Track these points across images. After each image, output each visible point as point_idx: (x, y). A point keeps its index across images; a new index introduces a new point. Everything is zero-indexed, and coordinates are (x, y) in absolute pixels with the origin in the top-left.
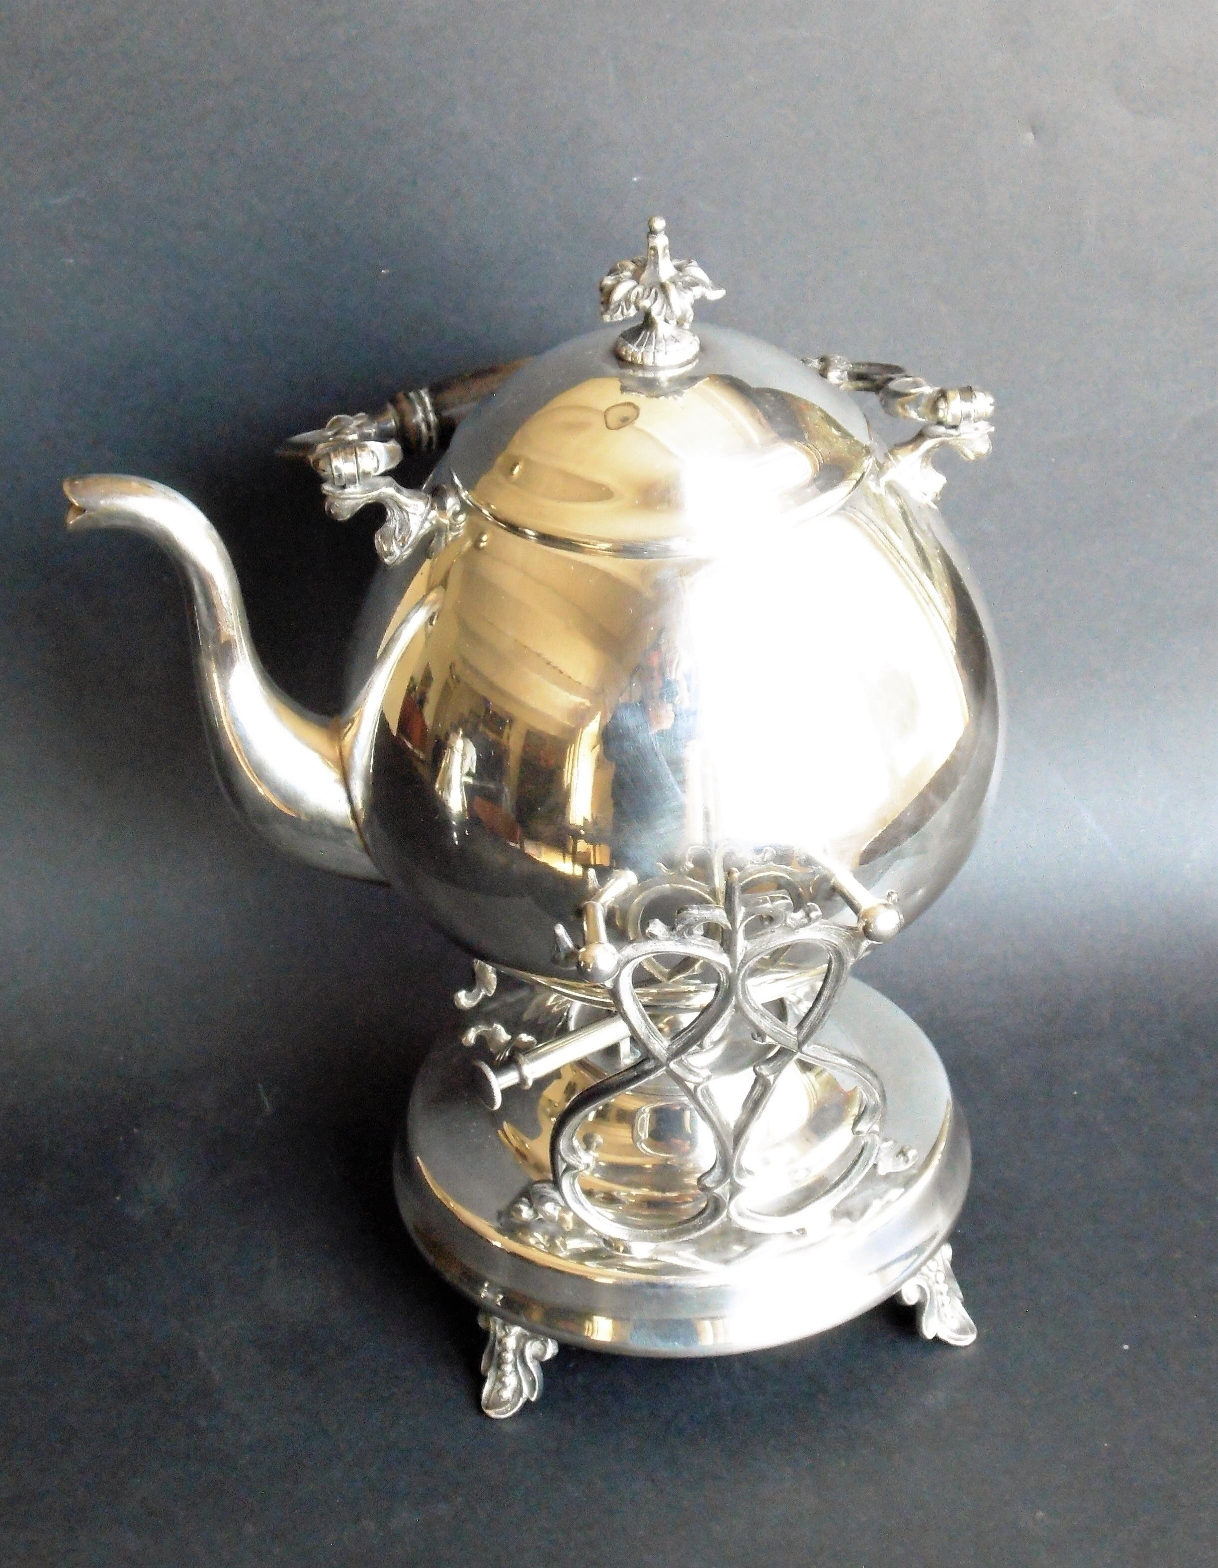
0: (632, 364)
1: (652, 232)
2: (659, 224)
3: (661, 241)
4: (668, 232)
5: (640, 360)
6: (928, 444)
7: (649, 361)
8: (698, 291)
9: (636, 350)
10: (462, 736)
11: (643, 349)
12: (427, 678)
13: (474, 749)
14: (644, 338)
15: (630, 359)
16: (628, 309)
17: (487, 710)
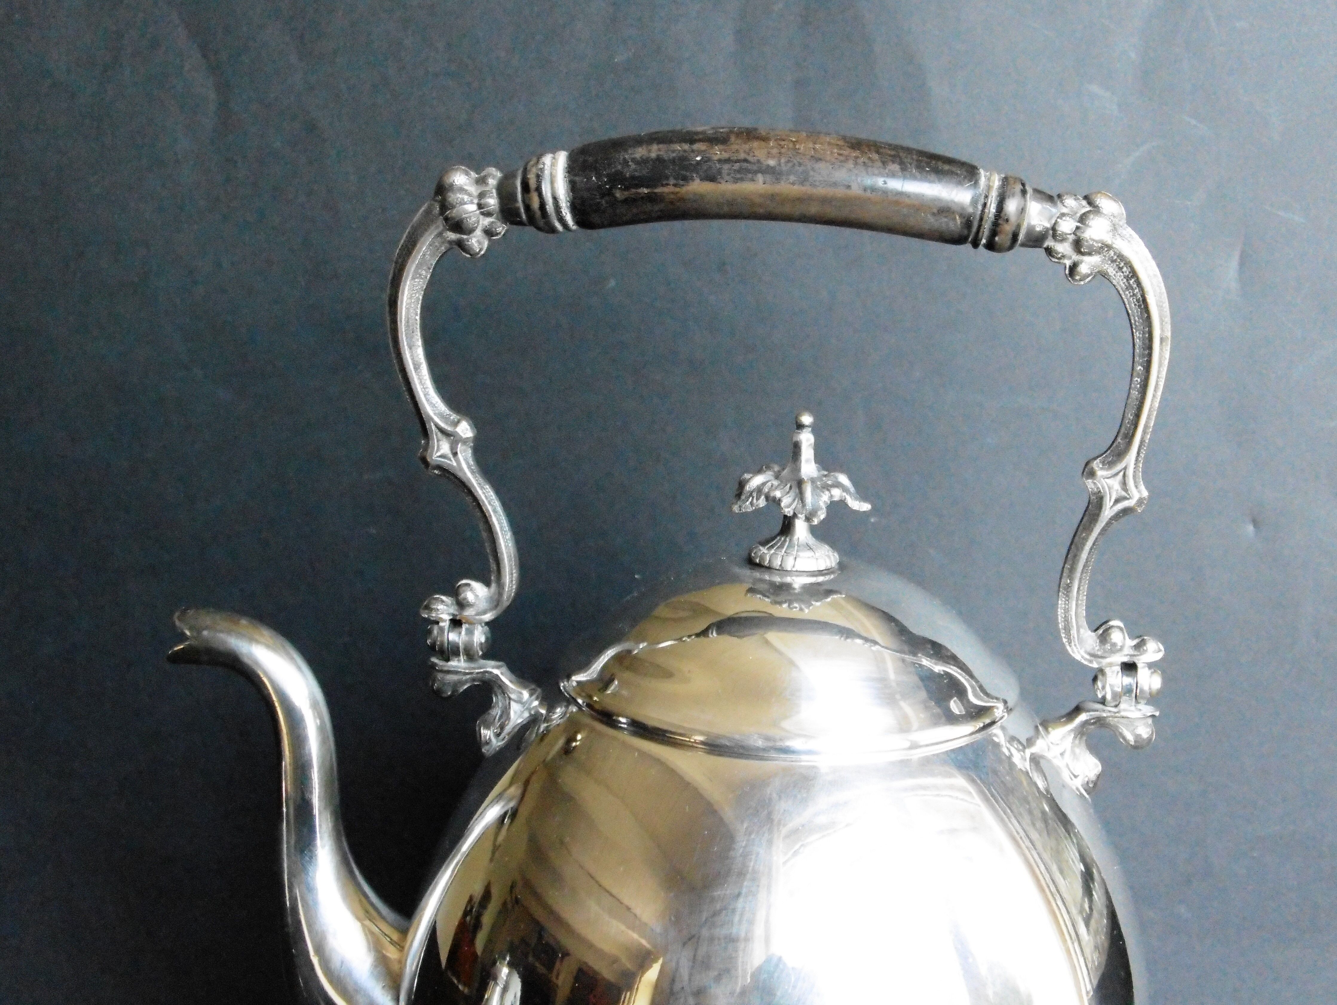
0: (760, 566)
1: (800, 426)
2: (807, 419)
3: (806, 439)
4: (815, 429)
5: (767, 562)
6: (1083, 717)
7: (777, 563)
8: (837, 493)
9: (766, 552)
10: (508, 963)
11: (772, 551)
12: (487, 896)
13: (519, 980)
14: (778, 542)
15: (757, 561)
16: (758, 499)
17: (540, 937)
